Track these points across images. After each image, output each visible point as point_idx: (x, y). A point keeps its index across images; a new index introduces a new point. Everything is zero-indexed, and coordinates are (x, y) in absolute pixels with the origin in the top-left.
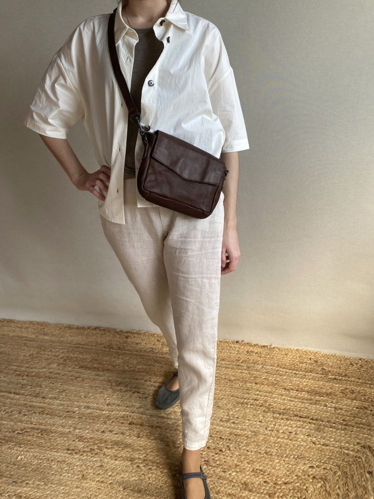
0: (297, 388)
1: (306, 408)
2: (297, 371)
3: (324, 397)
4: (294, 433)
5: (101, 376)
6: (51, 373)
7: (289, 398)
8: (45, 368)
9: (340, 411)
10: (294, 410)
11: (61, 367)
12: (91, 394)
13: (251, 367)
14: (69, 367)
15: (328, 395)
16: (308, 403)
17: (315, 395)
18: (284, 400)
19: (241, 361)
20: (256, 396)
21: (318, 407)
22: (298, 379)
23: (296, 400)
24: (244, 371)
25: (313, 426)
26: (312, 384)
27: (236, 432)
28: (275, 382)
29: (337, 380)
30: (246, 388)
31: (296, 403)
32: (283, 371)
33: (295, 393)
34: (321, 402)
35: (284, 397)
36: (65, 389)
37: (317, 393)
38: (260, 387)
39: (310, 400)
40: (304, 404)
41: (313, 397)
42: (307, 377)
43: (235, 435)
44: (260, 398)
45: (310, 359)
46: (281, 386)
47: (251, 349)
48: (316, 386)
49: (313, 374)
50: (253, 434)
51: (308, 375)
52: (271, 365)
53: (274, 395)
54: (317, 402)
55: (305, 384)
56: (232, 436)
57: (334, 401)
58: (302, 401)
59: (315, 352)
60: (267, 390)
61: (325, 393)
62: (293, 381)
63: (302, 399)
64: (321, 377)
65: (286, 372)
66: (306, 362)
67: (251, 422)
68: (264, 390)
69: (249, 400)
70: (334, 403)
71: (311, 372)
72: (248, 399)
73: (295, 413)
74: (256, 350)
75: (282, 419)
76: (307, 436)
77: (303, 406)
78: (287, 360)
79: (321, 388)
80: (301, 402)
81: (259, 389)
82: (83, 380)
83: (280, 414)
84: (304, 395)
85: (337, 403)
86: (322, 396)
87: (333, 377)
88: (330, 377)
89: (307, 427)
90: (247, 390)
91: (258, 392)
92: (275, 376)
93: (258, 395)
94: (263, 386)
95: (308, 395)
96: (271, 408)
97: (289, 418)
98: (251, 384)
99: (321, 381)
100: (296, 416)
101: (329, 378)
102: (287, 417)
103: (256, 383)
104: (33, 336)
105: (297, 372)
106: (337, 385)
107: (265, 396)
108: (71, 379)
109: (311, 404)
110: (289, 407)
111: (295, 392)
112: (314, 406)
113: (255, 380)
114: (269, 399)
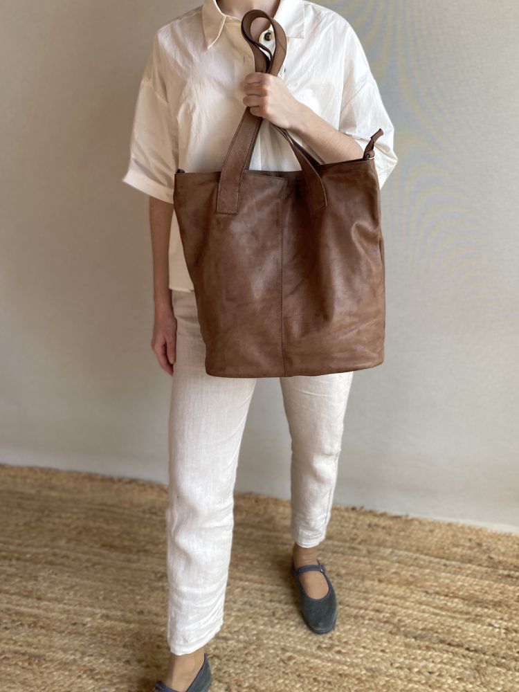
0: (446, 590)
1: (459, 628)
2: (447, 559)
3: (489, 609)
4: (437, 674)
5: (133, 562)
6: (55, 555)
7: (432, 609)
8: (46, 546)
9: (514, 634)
10: (440, 631)
11: (72, 545)
12: (114, 594)
13: (373, 552)
14: (85, 544)
15: (496, 604)
16: (462, 619)
17: (476, 606)
18: (424, 611)
19: (359, 540)
20: (379, 604)
21: (479, 626)
22: (449, 575)
23: (444, 613)
24: (362, 559)
25: (469, 662)
26: (471, 585)
27: (340, 669)
28: (411, 579)
29: (512, 577)
30: (363, 590)
31: (444, 618)
32: (424, 560)
33: (443, 600)
34: (483, 619)
35: (424, 607)
36: (74, 584)
37: (479, 602)
38: (385, 588)
39: (467, 613)
40: (455, 620)
41: (470, 609)
42: (464, 571)
43: (340, 675)
44: (384, 608)
45: (470, 540)
46: (420, 587)
47: (375, 520)
48: (477, 588)
49: (474, 567)
50: (369, 674)
51: (464, 568)
52: (407, 550)
53: (408, 604)
54: (477, 619)
55: (460, 583)
56: (334, 677)
57: (506, 617)
58: (453, 615)
59: (477, 528)
60: (397, 593)
61: (492, 601)
62: (440, 578)
63: (454, 612)
64: (486, 573)
65: (430, 562)
66: (462, 545)
67: (368, 651)
68: (393, 594)
69: (368, 612)
70: (506, 621)
71: (470, 561)
72: (366, 609)
73: (441, 636)
74: (383, 522)
75: (420, 648)
76: (458, 679)
77: (453, 624)
78: (432, 541)
79: (486, 593)
80: (451, 617)
81: (386, 591)
82: (104, 569)
83: (415, 638)
84: (457, 604)
85: (510, 619)
86: (486, 607)
87: (506, 573)
88: (501, 572)
89: (459, 664)
90: (365, 592)
91: (382, 597)
92: (412, 568)
93: (382, 602)
94: (390, 586)
95: (463, 603)
96: (403, 626)
97: (431, 645)
98: (371, 582)
99: (486, 579)
100: (442, 642)
101: (499, 575)
102: (427, 643)
103: (380, 581)
104: (33, 492)
105: (448, 563)
106: (511, 588)
107: (393, 604)
108: (86, 567)
109: (467, 620)
110: (431, 625)
111: (442, 598)
112: (473, 624)
113: (378, 574)
114: (399, 609)
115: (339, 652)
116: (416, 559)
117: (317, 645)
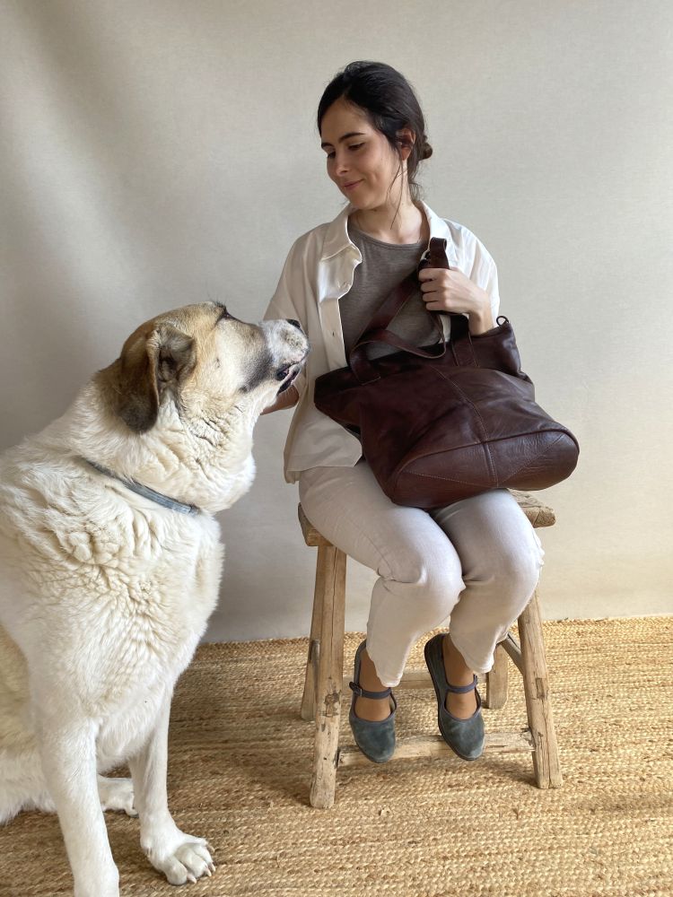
74: (589, 628)
115: (650, 709)
116: (639, 647)
117: (628, 709)
